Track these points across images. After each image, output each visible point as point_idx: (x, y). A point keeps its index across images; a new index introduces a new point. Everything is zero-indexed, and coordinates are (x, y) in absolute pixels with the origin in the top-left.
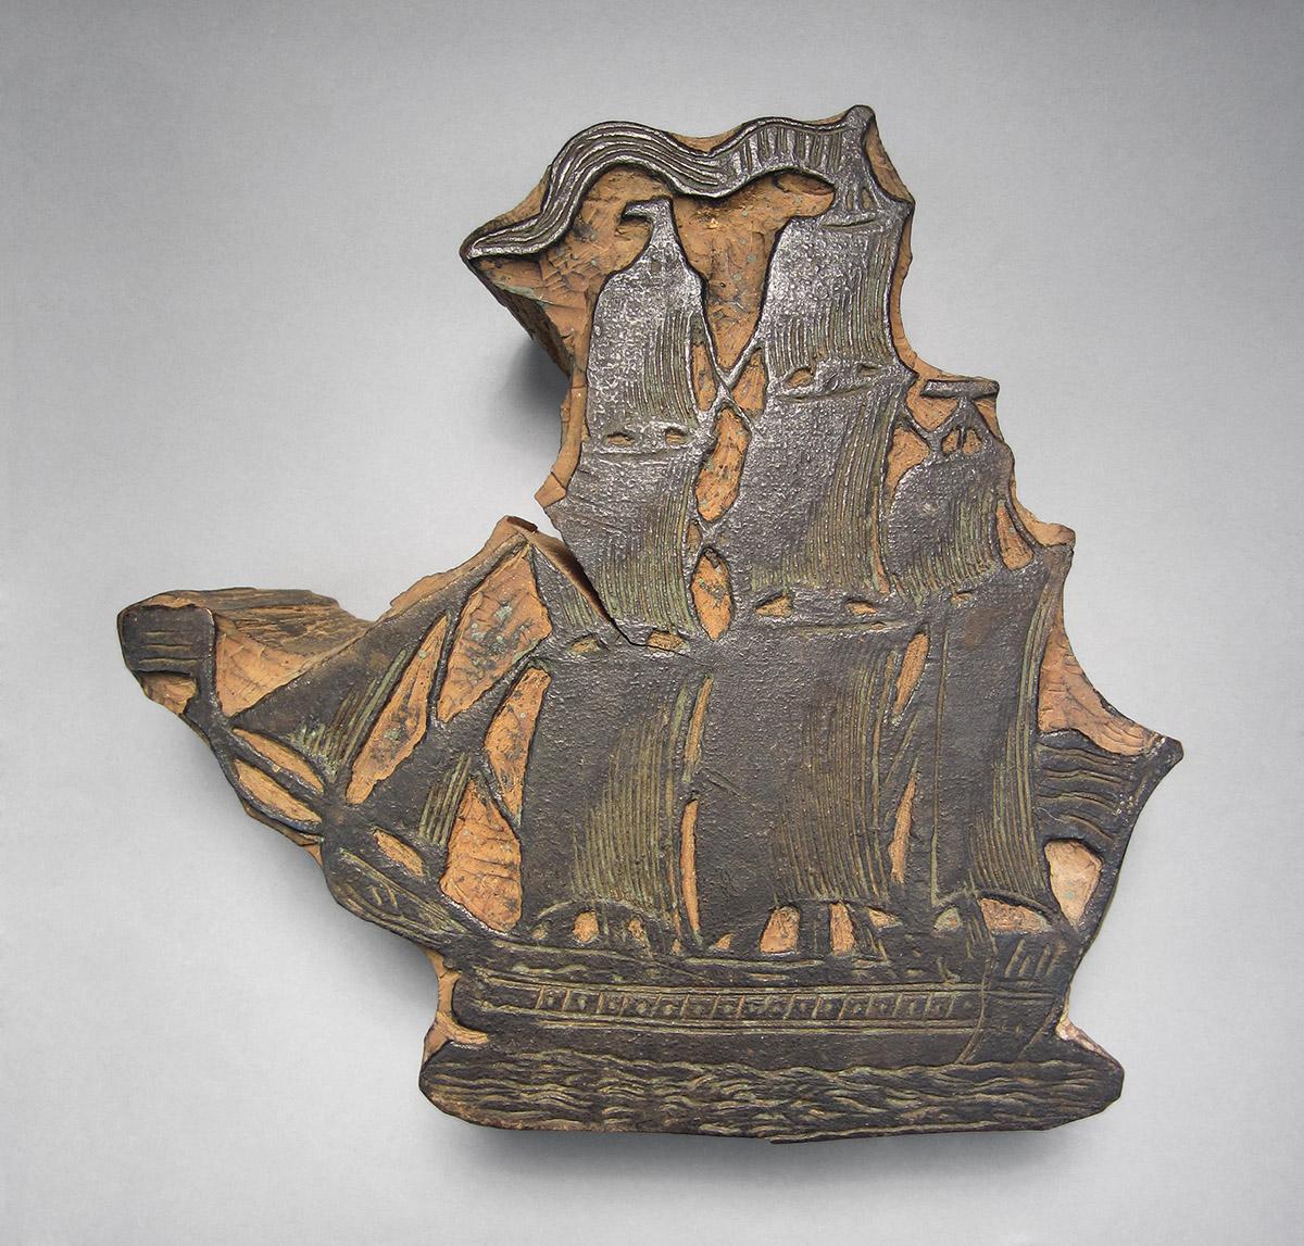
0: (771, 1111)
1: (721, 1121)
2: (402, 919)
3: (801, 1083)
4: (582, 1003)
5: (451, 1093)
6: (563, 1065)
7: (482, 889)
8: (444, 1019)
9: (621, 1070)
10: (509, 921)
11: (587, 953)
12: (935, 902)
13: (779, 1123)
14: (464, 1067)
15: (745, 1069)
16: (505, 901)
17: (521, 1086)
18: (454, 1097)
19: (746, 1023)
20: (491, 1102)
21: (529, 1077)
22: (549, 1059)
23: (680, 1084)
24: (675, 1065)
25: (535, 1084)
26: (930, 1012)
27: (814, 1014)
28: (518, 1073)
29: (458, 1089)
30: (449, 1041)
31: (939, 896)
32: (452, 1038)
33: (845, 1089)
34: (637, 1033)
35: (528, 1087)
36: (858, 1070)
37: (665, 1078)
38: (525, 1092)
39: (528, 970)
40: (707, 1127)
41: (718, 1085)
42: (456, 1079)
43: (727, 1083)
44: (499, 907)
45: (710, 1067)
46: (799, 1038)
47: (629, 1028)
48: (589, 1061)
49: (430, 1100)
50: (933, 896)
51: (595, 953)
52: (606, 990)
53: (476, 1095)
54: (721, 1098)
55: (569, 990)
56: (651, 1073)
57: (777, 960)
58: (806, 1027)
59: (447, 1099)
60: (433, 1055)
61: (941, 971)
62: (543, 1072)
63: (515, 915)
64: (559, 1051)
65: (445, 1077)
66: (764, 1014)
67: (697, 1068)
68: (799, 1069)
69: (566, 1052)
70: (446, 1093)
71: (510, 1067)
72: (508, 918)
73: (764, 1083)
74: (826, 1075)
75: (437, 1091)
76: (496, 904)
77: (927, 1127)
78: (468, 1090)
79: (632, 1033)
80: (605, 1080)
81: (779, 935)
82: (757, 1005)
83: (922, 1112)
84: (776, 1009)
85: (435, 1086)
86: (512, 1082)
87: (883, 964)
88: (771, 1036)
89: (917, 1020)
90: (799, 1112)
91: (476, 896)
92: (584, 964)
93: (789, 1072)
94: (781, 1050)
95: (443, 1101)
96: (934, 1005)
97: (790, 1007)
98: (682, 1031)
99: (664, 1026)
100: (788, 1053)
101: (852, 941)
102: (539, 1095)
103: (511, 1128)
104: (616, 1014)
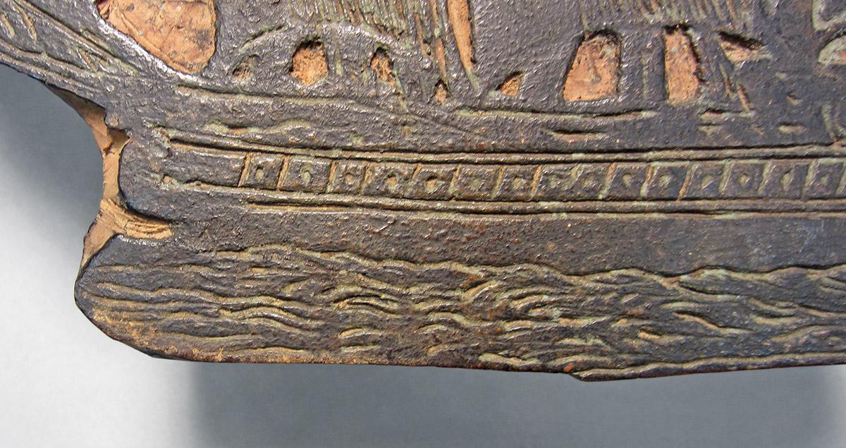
0: (582, 333)
1: (511, 348)
2: (44, 58)
3: (625, 293)
4: (306, 177)
5: (121, 310)
6: (280, 268)
7: (159, 21)
8: (110, 209)
9: (364, 274)
10: (198, 60)
11: (311, 103)
12: (819, 25)
13: (595, 350)
14: (138, 271)
15: (543, 272)
16: (191, 34)
17: (220, 299)
18: (125, 315)
19: (545, 205)
20: (178, 322)
21: (231, 285)
22: (259, 258)
23: (451, 294)
24: (443, 266)
25: (240, 296)
26: (812, 187)
27: (644, 191)
28: (214, 280)
29: (130, 305)
30: (115, 235)
31: (826, 17)
32: (120, 231)
33: (690, 301)
34: (386, 219)
35: (230, 301)
36: (707, 272)
37: (428, 286)
38: (225, 308)
39: (226, 130)
40: (488, 358)
41: (506, 296)
42: (127, 291)
43: (518, 292)
44: (183, 45)
45: (492, 269)
46: (623, 224)
47: (374, 213)
48: (317, 263)
49: (91, 320)
50: (816, 17)
51: (323, 103)
52: (340, 158)
53: (157, 312)
54: (511, 316)
55: (287, 159)
56: (411, 279)
57: (588, 112)
58: (633, 211)
59: (116, 318)
60: (96, 255)
61: (829, 127)
62: (252, 278)
63: (207, 51)
64: (274, 247)
65: (111, 287)
66: (570, 191)
67: (476, 271)
68: (623, 272)
69: (284, 248)
70: (114, 309)
71: (203, 271)
72: (197, 56)
73: (572, 293)
74: (662, 281)
75: (99, 307)
76: (179, 39)
77: (809, 356)
78: (143, 306)
79: (380, 221)
80: (342, 290)
81: (587, 80)
82: (560, 177)
83: (802, 336)
84: (589, 183)
85: (97, 300)
86: (208, 294)
87: (743, 115)
88: (582, 223)
89: (795, 198)
90: (623, 334)
91: (152, 29)
92: (307, 119)
93: (608, 276)
94: (596, 243)
95: (110, 321)
96: (819, 177)
97: (609, 181)
98: (452, 216)
99: (425, 210)
100: (607, 247)
101: (694, 85)
102: (247, 313)
103: (207, 360)
104: (355, 193)
